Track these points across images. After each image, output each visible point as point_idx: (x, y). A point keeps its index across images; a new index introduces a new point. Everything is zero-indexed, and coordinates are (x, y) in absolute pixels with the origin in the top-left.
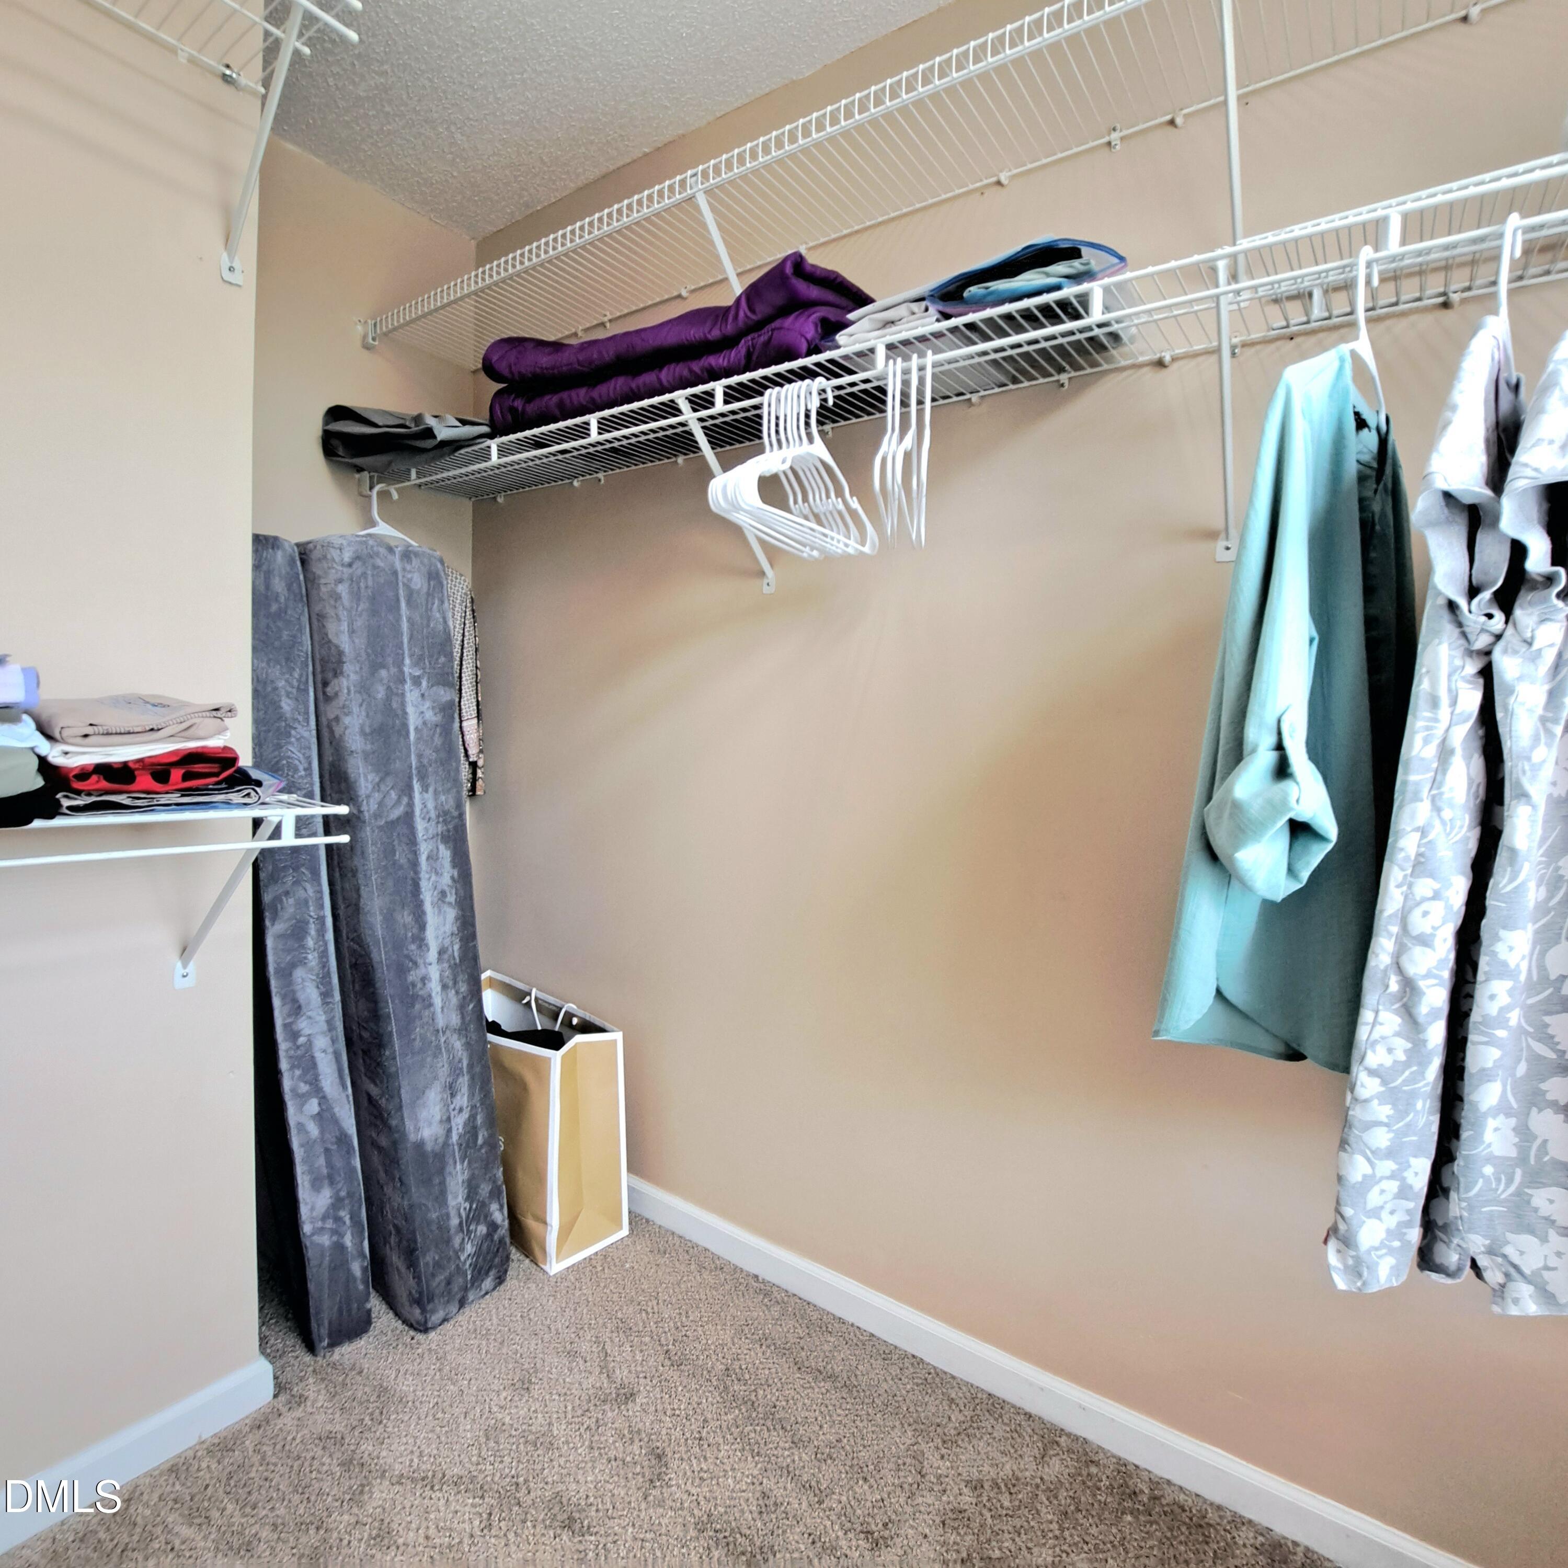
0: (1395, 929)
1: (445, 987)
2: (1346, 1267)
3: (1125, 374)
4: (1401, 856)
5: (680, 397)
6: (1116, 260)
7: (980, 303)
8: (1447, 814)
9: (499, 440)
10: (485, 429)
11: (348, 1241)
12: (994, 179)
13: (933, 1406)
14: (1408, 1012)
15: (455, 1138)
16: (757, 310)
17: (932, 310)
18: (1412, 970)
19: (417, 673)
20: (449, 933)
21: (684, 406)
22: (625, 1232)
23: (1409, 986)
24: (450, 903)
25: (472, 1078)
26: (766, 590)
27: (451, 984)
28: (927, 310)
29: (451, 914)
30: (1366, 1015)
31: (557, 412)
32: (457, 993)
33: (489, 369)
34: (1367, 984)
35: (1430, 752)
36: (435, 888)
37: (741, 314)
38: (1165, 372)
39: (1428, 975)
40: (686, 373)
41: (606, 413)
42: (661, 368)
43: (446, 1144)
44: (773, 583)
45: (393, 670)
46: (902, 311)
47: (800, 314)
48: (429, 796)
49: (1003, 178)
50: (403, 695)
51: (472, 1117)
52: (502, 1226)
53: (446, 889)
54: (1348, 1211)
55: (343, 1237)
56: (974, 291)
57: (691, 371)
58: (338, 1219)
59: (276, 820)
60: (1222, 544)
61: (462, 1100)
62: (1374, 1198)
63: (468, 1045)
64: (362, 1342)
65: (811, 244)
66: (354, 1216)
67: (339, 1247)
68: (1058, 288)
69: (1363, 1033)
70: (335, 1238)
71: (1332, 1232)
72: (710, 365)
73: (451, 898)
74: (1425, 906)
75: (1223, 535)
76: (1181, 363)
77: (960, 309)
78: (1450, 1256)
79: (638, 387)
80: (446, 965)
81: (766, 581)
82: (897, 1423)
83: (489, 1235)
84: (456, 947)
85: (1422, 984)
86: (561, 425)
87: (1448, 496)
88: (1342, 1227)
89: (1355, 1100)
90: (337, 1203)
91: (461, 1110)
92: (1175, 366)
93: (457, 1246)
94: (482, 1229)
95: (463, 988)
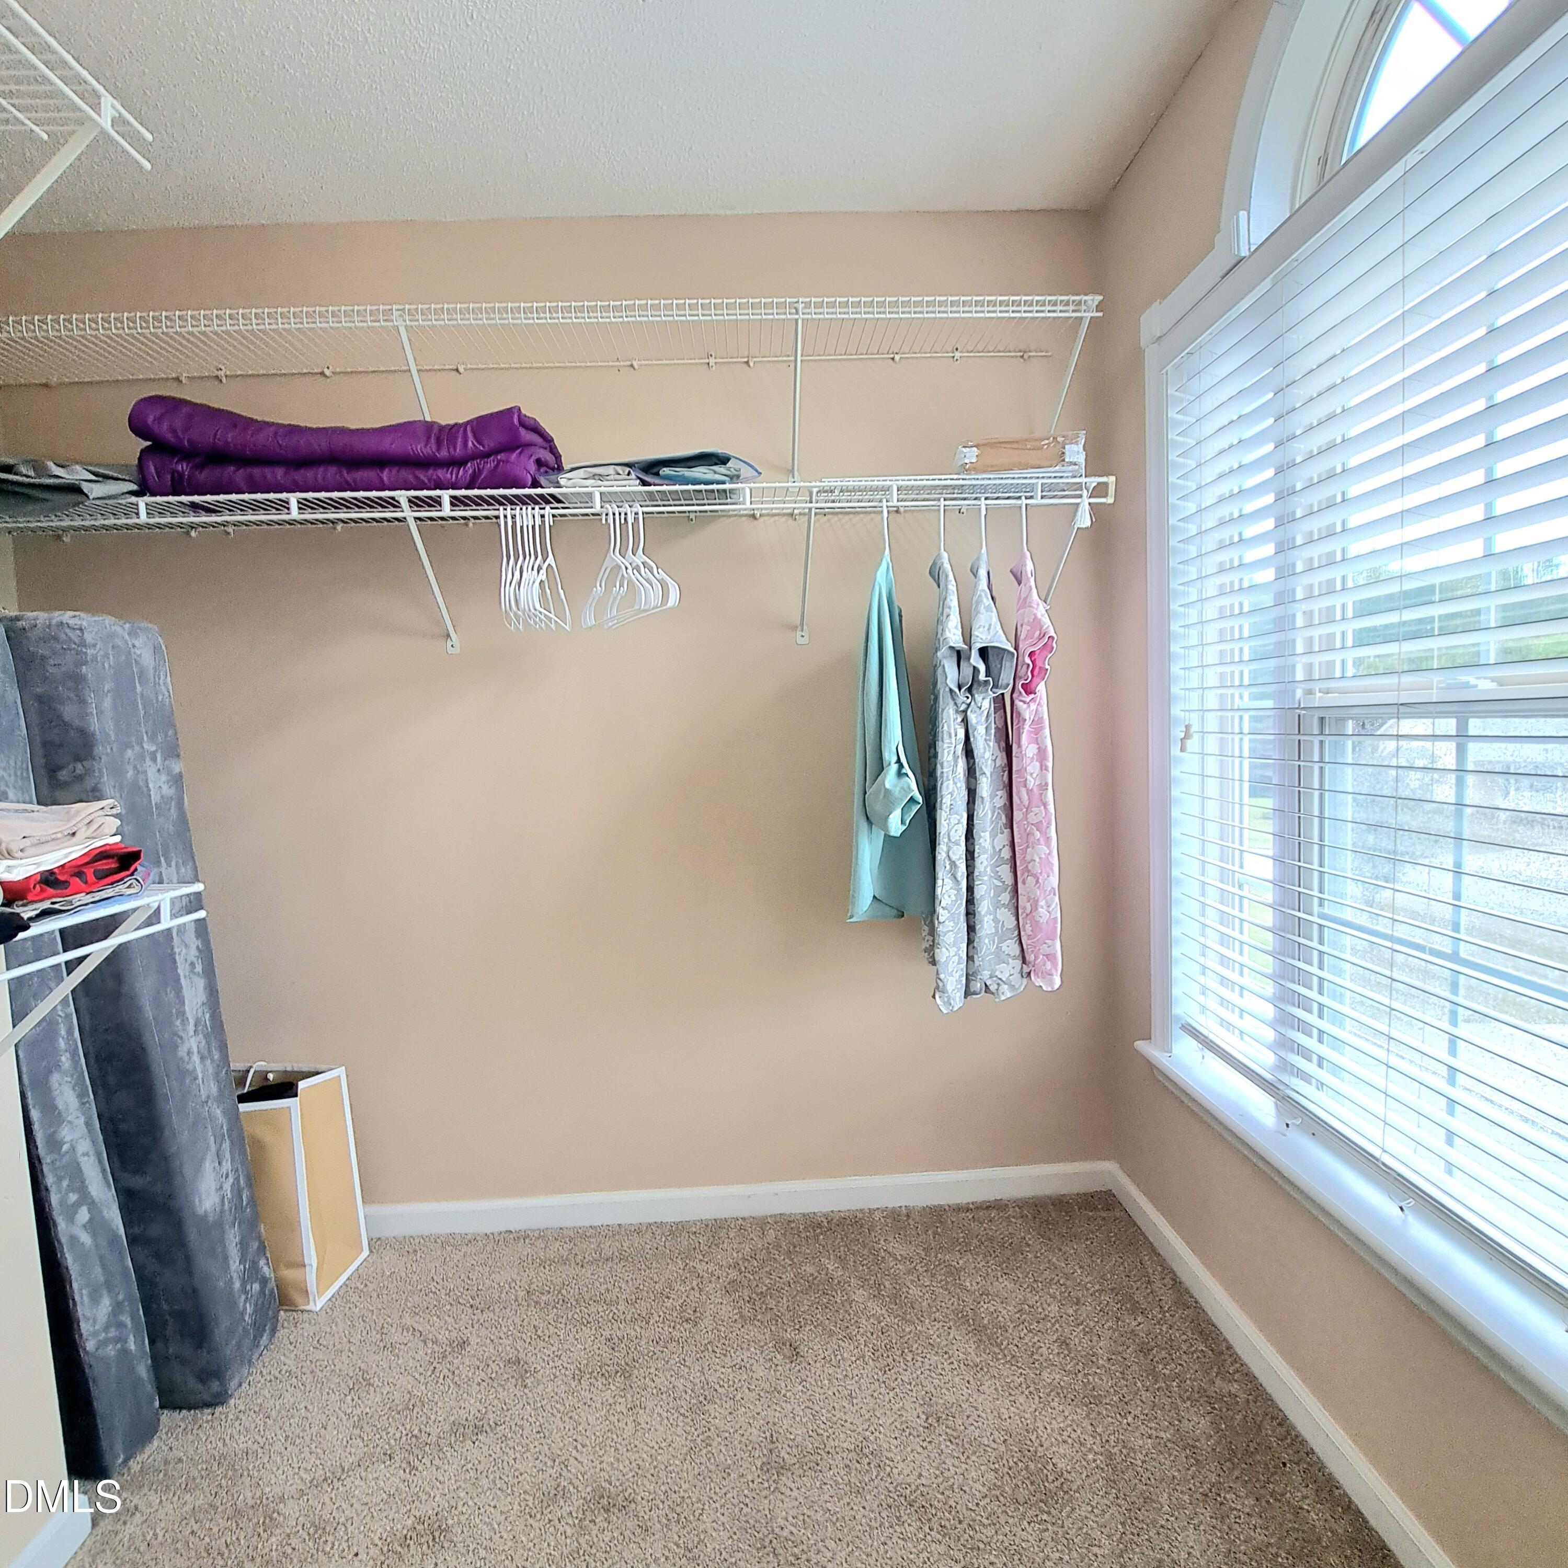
0: (946, 840)
1: (202, 1058)
2: (944, 1003)
3: (732, 519)
4: (944, 807)
5: (402, 496)
6: (756, 474)
7: (672, 480)
8: (959, 785)
9: (148, 499)
10: (134, 487)
11: (132, 1346)
12: (629, 363)
13: (685, 1242)
14: (954, 877)
15: (226, 1207)
16: (486, 442)
17: (633, 476)
18: (954, 858)
19: (153, 749)
20: (200, 1004)
21: (404, 503)
22: (366, 1253)
23: (953, 864)
24: (199, 974)
25: (232, 1143)
26: (450, 650)
27: (206, 1053)
28: (629, 474)
29: (201, 983)
30: (939, 882)
31: (243, 485)
32: (213, 1060)
33: (138, 426)
34: (937, 868)
35: (950, 758)
36: (186, 960)
37: (470, 444)
38: (756, 522)
39: (959, 860)
40: (411, 478)
41: (310, 495)
42: (382, 470)
43: (222, 1211)
44: (457, 645)
45: (137, 748)
46: (611, 470)
47: (520, 453)
48: (173, 869)
49: (635, 364)
50: (145, 772)
51: (237, 1179)
52: (270, 1279)
53: (195, 960)
54: (942, 976)
55: (126, 1342)
56: (665, 471)
57: (417, 478)
58: (120, 1325)
59: (156, 905)
60: (799, 633)
61: (227, 1166)
62: (951, 967)
63: (224, 1113)
64: (156, 1443)
65: (469, 366)
66: (134, 1317)
67: (125, 1352)
68: (724, 483)
69: (939, 891)
70: (119, 1346)
71: (937, 987)
72: (438, 477)
73: (199, 968)
74: (955, 828)
75: (799, 628)
76: (766, 518)
77: (657, 481)
78: (977, 986)
79: (355, 481)
80: (201, 1036)
81: (449, 643)
82: (669, 1261)
83: (262, 1292)
84: (207, 1016)
85: (957, 863)
86: (247, 496)
87: (951, 648)
88: (941, 984)
89: (939, 923)
90: (117, 1307)
91: (227, 1176)
92: (762, 520)
93: (241, 1309)
94: (256, 1287)
95: (216, 1056)
